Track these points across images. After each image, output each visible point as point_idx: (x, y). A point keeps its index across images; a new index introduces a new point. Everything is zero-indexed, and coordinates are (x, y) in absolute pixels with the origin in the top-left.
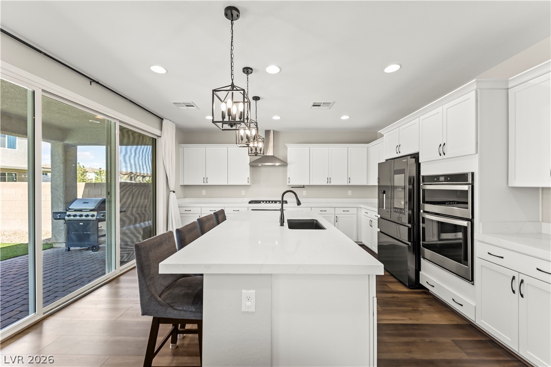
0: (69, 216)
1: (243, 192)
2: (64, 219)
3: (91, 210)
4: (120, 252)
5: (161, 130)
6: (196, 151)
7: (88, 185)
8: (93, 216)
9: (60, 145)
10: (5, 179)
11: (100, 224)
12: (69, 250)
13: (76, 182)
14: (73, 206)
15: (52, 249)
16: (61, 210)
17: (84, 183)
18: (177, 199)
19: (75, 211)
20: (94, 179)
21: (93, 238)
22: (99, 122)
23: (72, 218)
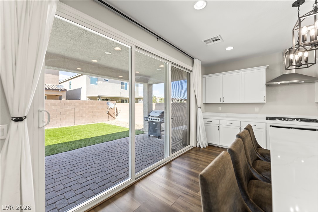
0: (149, 119)
1: (257, 109)
2: (148, 120)
3: (158, 117)
4: (171, 145)
5: (193, 67)
6: (215, 78)
7: (157, 104)
8: (158, 120)
9: (146, 84)
10: (124, 102)
11: (162, 124)
12: (149, 136)
13: (152, 102)
14: (151, 114)
15: (143, 134)
16: (147, 116)
17: (155, 103)
18: (202, 112)
19: (152, 117)
20: (159, 101)
21: (158, 131)
22: (161, 70)
23: (150, 120)
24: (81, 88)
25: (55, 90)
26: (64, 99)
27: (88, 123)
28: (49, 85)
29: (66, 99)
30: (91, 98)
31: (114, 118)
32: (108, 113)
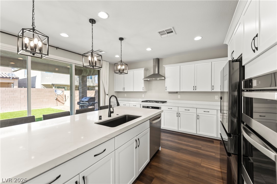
8: (87, 104)
14: (82, 100)
19: (82, 102)
23: (81, 104)
24: (36, 76)
25: (6, 77)
26: (16, 87)
27: (35, 108)
28: (4, 73)
29: (19, 87)
30: (47, 86)
31: (62, 103)
32: (57, 99)
